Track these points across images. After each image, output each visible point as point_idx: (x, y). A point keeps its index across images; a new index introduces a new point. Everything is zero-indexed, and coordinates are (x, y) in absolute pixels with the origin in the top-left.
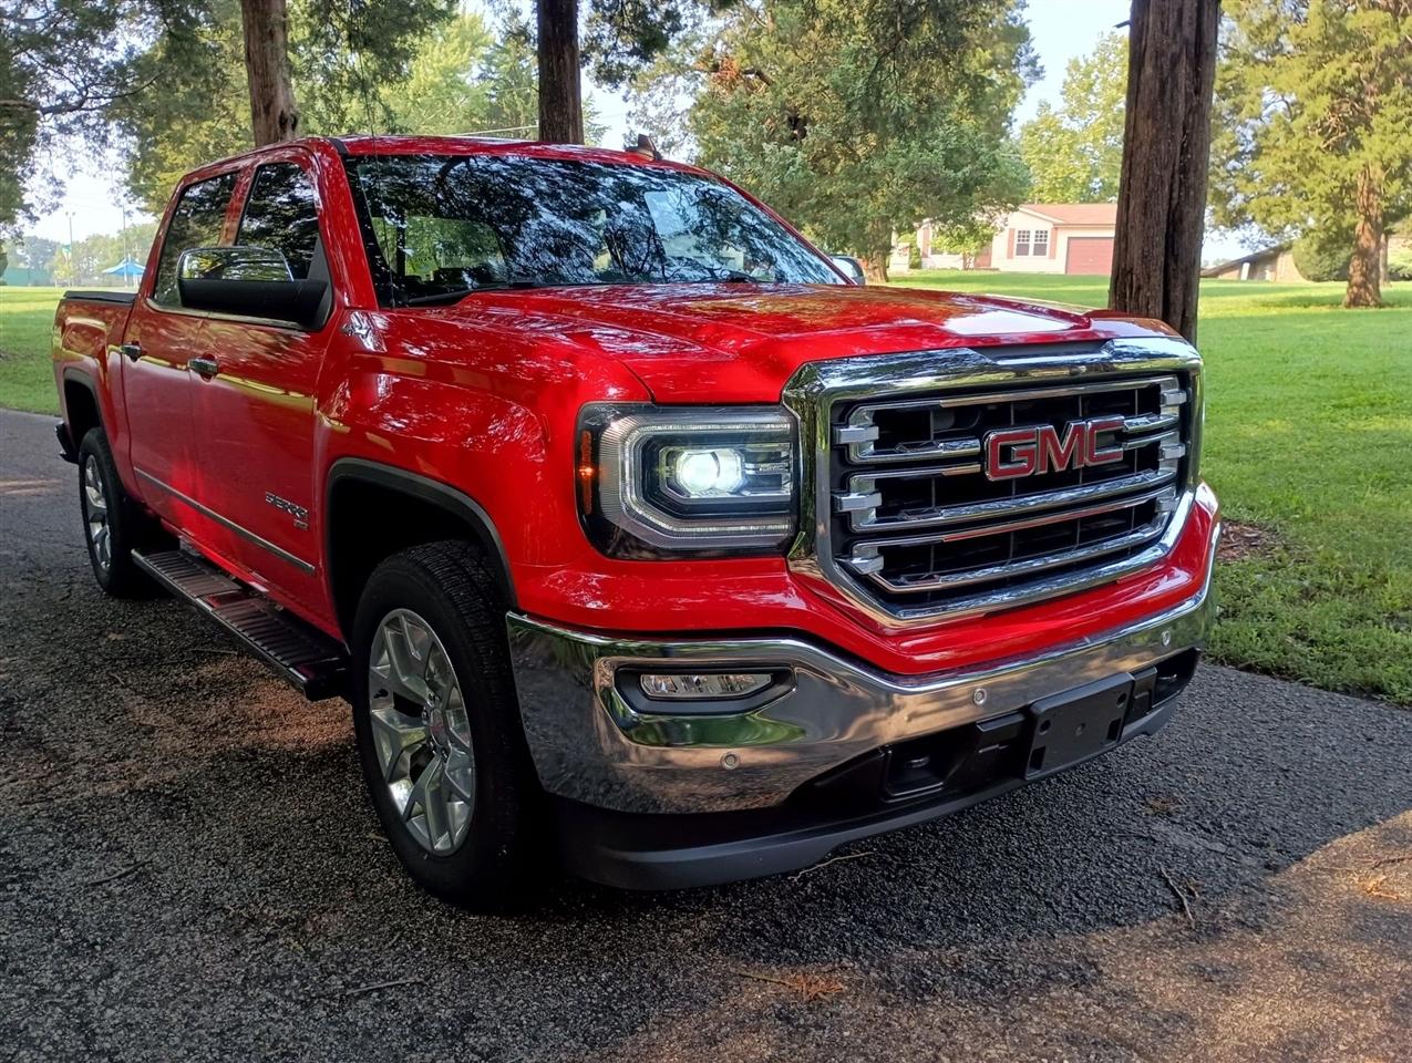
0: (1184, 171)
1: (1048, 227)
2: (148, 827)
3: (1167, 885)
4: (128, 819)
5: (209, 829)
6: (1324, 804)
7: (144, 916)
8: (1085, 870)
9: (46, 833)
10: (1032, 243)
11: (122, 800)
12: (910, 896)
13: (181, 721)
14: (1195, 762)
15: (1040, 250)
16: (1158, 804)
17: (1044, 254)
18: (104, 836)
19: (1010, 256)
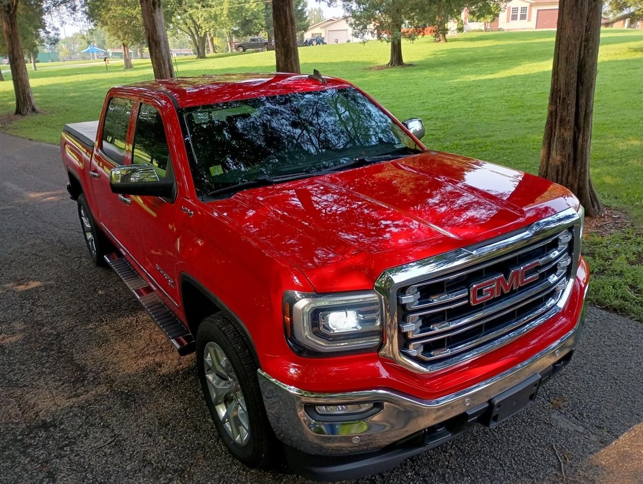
0: (587, 40)
1: (527, 5)
2: (119, 413)
3: (555, 454)
4: (111, 408)
5: (143, 414)
6: (632, 401)
7: (119, 467)
8: (519, 444)
9: (78, 416)
10: (519, 13)
11: (108, 396)
12: (440, 460)
13: (130, 347)
14: (574, 374)
15: (523, 17)
16: (555, 402)
17: (525, 19)
18: (101, 418)
19: (508, 21)
